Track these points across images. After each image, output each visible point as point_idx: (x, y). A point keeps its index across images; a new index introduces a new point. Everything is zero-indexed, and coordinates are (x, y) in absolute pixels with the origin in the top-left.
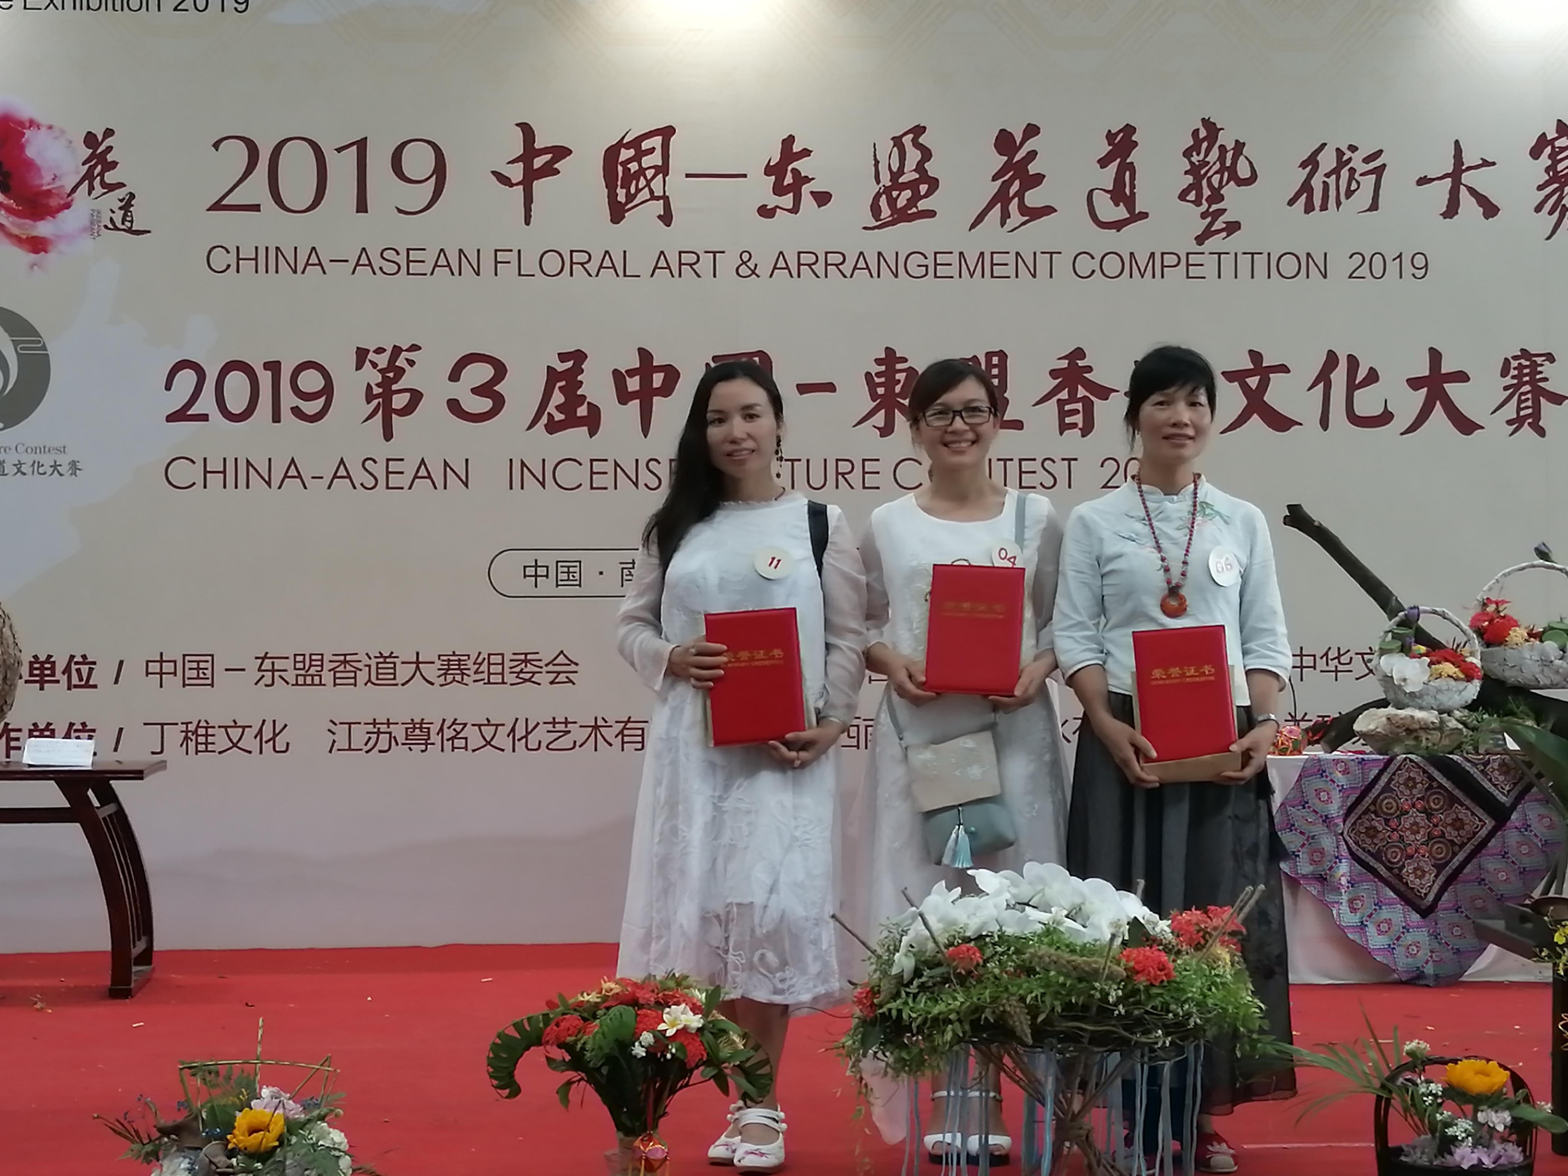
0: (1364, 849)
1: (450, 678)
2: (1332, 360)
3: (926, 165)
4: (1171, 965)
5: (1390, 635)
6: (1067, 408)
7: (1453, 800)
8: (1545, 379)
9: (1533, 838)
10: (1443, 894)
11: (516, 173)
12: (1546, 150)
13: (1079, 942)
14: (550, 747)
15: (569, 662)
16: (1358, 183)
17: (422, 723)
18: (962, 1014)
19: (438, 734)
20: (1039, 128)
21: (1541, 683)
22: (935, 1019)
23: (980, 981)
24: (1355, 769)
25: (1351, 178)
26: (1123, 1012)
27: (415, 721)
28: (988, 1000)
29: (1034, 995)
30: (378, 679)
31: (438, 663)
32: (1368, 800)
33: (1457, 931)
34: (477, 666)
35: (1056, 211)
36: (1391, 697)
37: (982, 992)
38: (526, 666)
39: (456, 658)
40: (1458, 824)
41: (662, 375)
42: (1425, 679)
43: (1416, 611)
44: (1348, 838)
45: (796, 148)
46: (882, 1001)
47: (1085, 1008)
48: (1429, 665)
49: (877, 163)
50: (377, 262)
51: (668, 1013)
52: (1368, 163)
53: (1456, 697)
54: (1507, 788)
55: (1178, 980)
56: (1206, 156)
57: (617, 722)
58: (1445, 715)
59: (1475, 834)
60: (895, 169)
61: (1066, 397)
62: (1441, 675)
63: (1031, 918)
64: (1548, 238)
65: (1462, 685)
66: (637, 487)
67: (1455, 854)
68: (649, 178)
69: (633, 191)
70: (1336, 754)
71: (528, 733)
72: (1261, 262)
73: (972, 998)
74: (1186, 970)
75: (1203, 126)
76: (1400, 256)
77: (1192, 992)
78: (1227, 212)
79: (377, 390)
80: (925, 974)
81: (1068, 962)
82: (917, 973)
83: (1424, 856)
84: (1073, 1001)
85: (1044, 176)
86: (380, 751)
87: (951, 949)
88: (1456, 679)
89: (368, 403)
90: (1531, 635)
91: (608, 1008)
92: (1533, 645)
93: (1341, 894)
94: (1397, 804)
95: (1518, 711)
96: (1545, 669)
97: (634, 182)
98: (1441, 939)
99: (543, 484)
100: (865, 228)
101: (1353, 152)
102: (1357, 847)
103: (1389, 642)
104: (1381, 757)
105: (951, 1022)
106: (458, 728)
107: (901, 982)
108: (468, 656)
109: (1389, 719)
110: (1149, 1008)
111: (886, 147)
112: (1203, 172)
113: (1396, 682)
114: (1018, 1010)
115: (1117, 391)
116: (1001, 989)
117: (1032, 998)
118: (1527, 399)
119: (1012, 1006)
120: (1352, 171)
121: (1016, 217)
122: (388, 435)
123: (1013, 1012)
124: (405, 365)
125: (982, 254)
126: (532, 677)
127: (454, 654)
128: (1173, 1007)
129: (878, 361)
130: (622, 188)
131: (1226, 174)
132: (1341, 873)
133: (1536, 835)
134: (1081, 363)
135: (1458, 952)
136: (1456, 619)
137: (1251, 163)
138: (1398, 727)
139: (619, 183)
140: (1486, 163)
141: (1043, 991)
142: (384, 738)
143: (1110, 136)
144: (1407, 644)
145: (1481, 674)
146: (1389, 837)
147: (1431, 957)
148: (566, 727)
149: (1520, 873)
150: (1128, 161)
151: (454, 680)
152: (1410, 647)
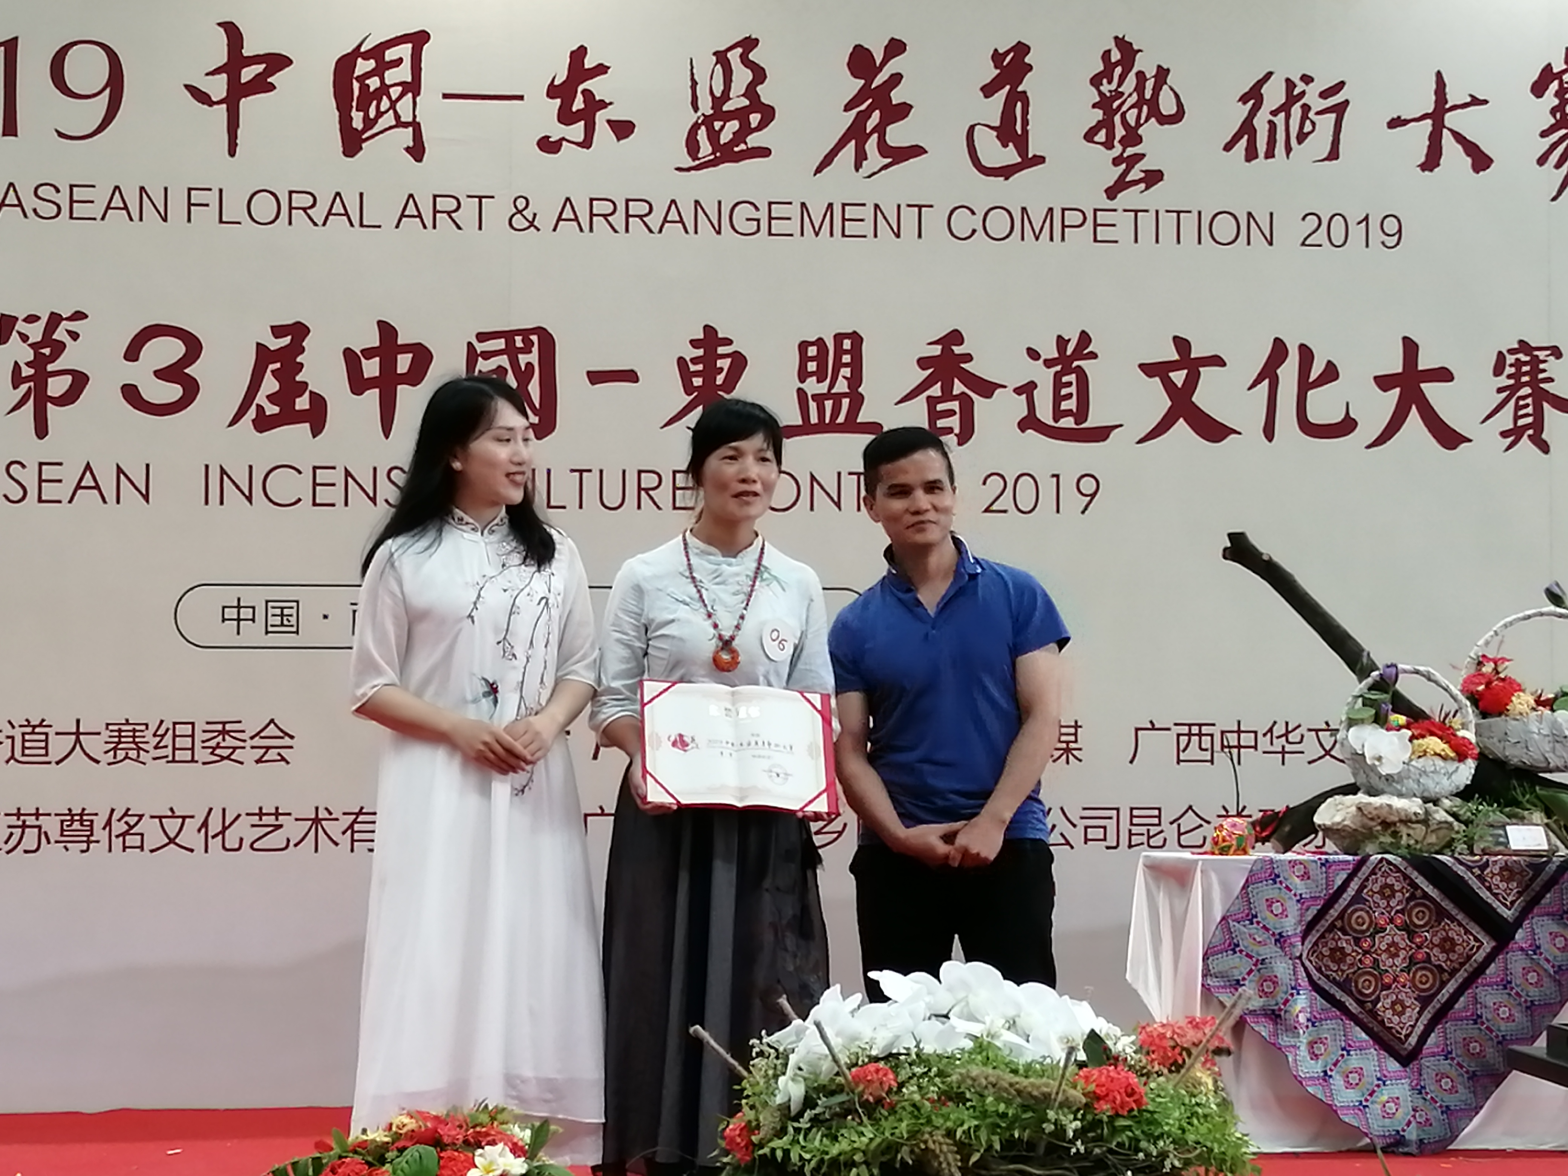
0: (1327, 977)
1: (121, 754)
2: (1279, 350)
3: (759, 89)
4: (1142, 1089)
5: (1360, 700)
6: (940, 407)
7: (1441, 914)
8: (1550, 380)
9: (1543, 962)
10: (1429, 1035)
11: (218, 87)
12: (1551, 86)
13: (1022, 1062)
14: (255, 846)
15: (281, 734)
16: (1313, 124)
17: (81, 815)
18: (869, 1155)
19: (104, 828)
20: (905, 45)
21: (1551, 765)
22: (835, 1161)
23: (892, 1110)
24: (1317, 873)
25: (1304, 117)
26: (1082, 1149)
27: (74, 812)
28: (906, 1136)
29: (966, 1127)
30: (23, 755)
31: (105, 734)
32: (1334, 913)
33: (1446, 1083)
34: (158, 739)
35: (926, 152)
36: (1361, 780)
37: (896, 1125)
38: (224, 740)
39: (130, 728)
40: (1448, 945)
41: (410, 356)
42: (1406, 757)
43: (1394, 670)
44: (1307, 963)
45: (589, 63)
46: (762, 1139)
47: (1031, 1145)
48: (1411, 740)
49: (694, 84)
50: (29, 202)
51: (481, 1155)
52: (1326, 98)
53: (1445, 782)
54: (1510, 899)
55: (1150, 1108)
56: (1120, 84)
57: (345, 814)
58: (1431, 805)
59: (1469, 957)
60: (718, 94)
61: (939, 394)
62: (1425, 752)
63: (957, 1030)
64: (1554, 199)
65: (1452, 766)
66: (375, 504)
67: (1443, 984)
68: (394, 98)
69: (372, 113)
70: (1290, 856)
71: (225, 828)
72: (1189, 222)
73: (883, 1133)
74: (1159, 1096)
75: (1117, 45)
76: (1366, 218)
77: (1167, 1124)
78: (1145, 159)
79: (27, 372)
80: (820, 1102)
81: (1011, 1085)
82: (809, 1102)
83: (1404, 986)
84: (1017, 1135)
85: (911, 107)
86: (26, 852)
87: (853, 1070)
88: (1444, 758)
89: (15, 387)
90: (1539, 702)
91: (401, 1150)
92: (1541, 716)
93: (1298, 1036)
94: (1370, 917)
95: (1524, 800)
96: (1557, 745)
97: (375, 103)
98: (1427, 1093)
99: (249, 499)
100: (678, 169)
101: (1307, 84)
102: (1318, 975)
103: (1359, 710)
104: (1350, 858)
105: (854, 1164)
106: (132, 821)
107: (786, 1113)
108: (147, 725)
109: (1359, 809)
110: (1113, 1146)
111: (706, 65)
112: (1116, 105)
113: (1369, 762)
114: (945, 1148)
115: (1005, 387)
116: (922, 1121)
117: (964, 1132)
118: (1527, 406)
119: (936, 1142)
120: (1306, 108)
121: (875, 160)
122: (41, 430)
123: (938, 1151)
124: (66, 339)
125: (830, 205)
126: (232, 753)
127: (127, 723)
128: (1143, 1144)
129: (695, 343)
130: (357, 110)
131: (1145, 108)
132: (1298, 1008)
133: (1547, 960)
134: (957, 350)
135: (1446, 1111)
136: (1444, 682)
137: (1177, 96)
138: (1372, 819)
139: (354, 104)
140: (1475, 101)
141: (976, 1123)
142: (31, 835)
143: (997, 57)
144: (1383, 712)
145: (1477, 751)
146: (1360, 960)
147: (1414, 1116)
148: (277, 819)
149: (1527, 1008)
150: (1020, 89)
151: (127, 757)
152: (1386, 716)
